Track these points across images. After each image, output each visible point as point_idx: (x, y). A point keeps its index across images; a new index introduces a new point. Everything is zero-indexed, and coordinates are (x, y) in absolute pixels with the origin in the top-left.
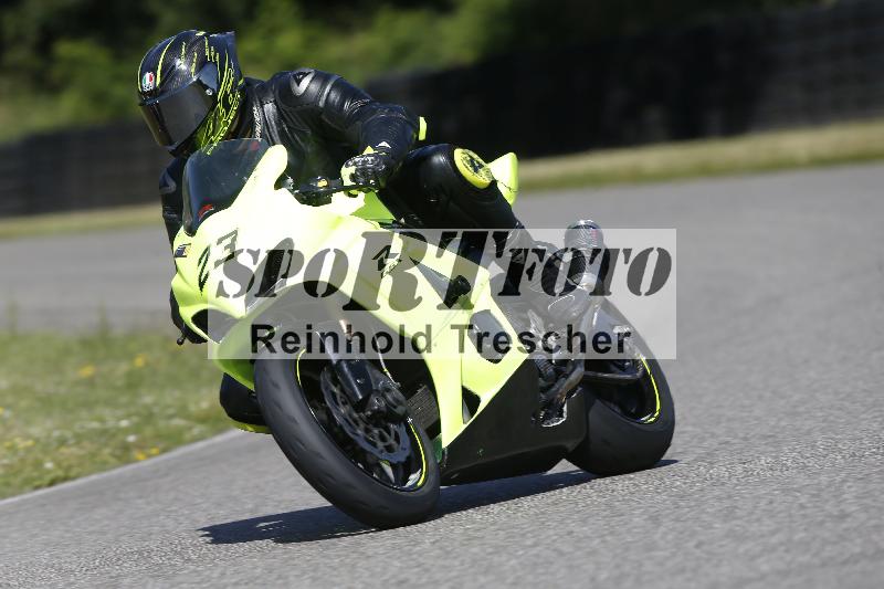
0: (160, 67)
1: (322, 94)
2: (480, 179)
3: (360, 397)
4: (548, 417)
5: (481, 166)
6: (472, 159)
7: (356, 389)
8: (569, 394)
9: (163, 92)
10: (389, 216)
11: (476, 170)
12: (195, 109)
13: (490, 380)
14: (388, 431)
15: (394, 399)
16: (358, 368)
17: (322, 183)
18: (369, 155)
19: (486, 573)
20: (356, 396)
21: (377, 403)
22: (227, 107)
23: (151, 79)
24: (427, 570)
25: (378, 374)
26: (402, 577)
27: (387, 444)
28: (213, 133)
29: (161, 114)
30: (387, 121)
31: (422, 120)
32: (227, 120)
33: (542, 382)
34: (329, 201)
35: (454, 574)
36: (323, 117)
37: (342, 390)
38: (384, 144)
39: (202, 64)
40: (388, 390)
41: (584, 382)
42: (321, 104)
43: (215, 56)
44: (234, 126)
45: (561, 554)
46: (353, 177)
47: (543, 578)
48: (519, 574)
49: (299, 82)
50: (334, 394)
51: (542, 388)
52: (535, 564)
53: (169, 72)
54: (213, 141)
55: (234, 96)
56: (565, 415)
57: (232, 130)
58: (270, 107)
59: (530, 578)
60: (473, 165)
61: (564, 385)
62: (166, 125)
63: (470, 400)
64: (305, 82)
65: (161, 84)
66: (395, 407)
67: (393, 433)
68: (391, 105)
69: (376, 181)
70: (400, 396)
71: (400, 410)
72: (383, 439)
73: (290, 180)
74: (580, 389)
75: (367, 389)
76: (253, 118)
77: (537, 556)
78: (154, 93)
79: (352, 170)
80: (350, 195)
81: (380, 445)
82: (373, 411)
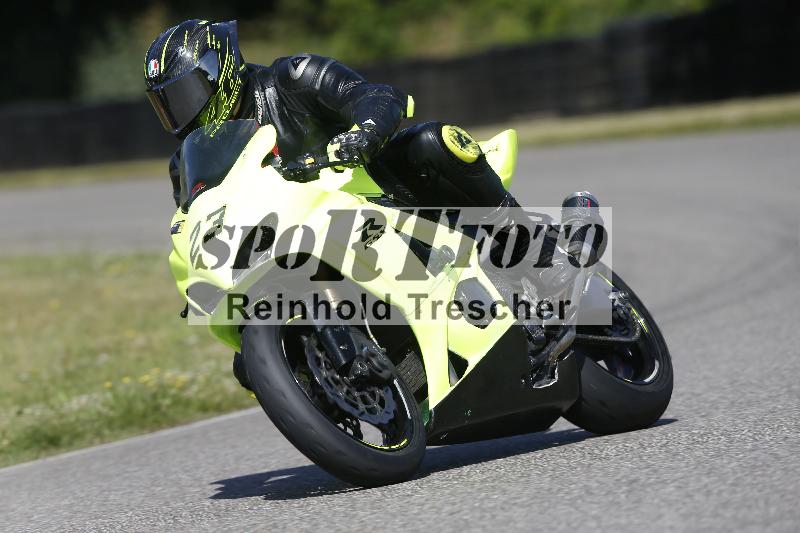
0: (163, 55)
1: (318, 78)
2: (468, 154)
3: (344, 362)
4: (539, 378)
5: (469, 142)
6: (460, 135)
7: (340, 354)
8: (561, 357)
9: (167, 78)
10: (378, 191)
11: (463, 145)
12: (198, 93)
13: (477, 344)
14: (373, 395)
15: (379, 363)
16: (342, 335)
17: (310, 160)
18: (353, 132)
19: (708, 474)
20: (340, 361)
21: (360, 368)
22: (229, 91)
23: (156, 66)
24: (655, 471)
25: (363, 340)
26: (633, 477)
27: (370, 406)
28: (216, 117)
29: (166, 99)
30: (375, 101)
31: (410, 98)
32: (229, 103)
33: (532, 346)
34: (317, 178)
35: (679, 474)
36: (319, 99)
37: (327, 355)
38: (369, 121)
39: (204, 51)
40: (373, 355)
41: (575, 344)
42: (317, 87)
43: (216, 43)
44: (236, 110)
45: (777, 457)
46: (338, 153)
47: (761, 479)
48: (739, 475)
49: (296, 66)
50: (318, 359)
51: (532, 351)
52: (754, 467)
53: (173, 60)
54: (215, 124)
55: (234, 82)
56: (557, 377)
57: (235, 113)
58: (270, 91)
59: (749, 479)
60: (460, 141)
61: (555, 348)
62: (171, 108)
63: (457, 363)
64: (302, 66)
65: (165, 71)
66: (380, 372)
67: (377, 397)
68: (380, 85)
69: (361, 156)
70: (385, 360)
71: (385, 374)
72: (366, 402)
73: (278, 158)
74: (572, 352)
75: (351, 355)
76: (255, 102)
77: (755, 459)
78: (159, 79)
79: (337, 146)
80: (337, 171)
81: (362, 407)
82: (356, 375)
